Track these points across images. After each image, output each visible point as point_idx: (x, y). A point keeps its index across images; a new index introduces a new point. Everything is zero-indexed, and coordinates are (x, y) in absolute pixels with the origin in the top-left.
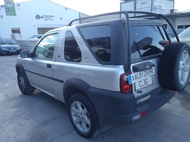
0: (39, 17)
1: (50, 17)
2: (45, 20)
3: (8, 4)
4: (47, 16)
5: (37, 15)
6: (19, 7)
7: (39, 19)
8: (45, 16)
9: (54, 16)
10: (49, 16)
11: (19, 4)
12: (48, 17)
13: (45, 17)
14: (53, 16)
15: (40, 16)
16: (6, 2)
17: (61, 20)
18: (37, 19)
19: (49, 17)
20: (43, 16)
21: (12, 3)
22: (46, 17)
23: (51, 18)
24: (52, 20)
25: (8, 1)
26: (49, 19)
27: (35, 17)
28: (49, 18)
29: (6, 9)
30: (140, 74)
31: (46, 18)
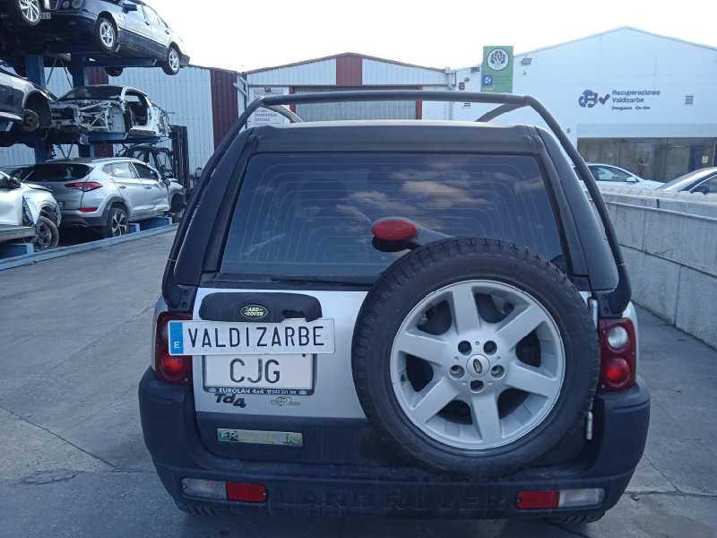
0: (592, 99)
1: (640, 97)
2: (614, 108)
3: (493, 62)
4: (628, 93)
5: (588, 93)
6: (524, 68)
7: (591, 106)
8: (618, 93)
9: (658, 93)
10: (634, 93)
11: (529, 57)
12: (631, 97)
13: (618, 97)
14: (654, 93)
15: (596, 95)
16: (490, 57)
17: (689, 106)
18: (583, 105)
19: (634, 97)
20: (611, 94)
21: (507, 57)
22: (623, 97)
23: (642, 100)
24: (645, 108)
25: (496, 53)
26: (633, 105)
27: (578, 98)
28: (632, 101)
29: (484, 78)
30: (234, 332)
31: (620, 101)
